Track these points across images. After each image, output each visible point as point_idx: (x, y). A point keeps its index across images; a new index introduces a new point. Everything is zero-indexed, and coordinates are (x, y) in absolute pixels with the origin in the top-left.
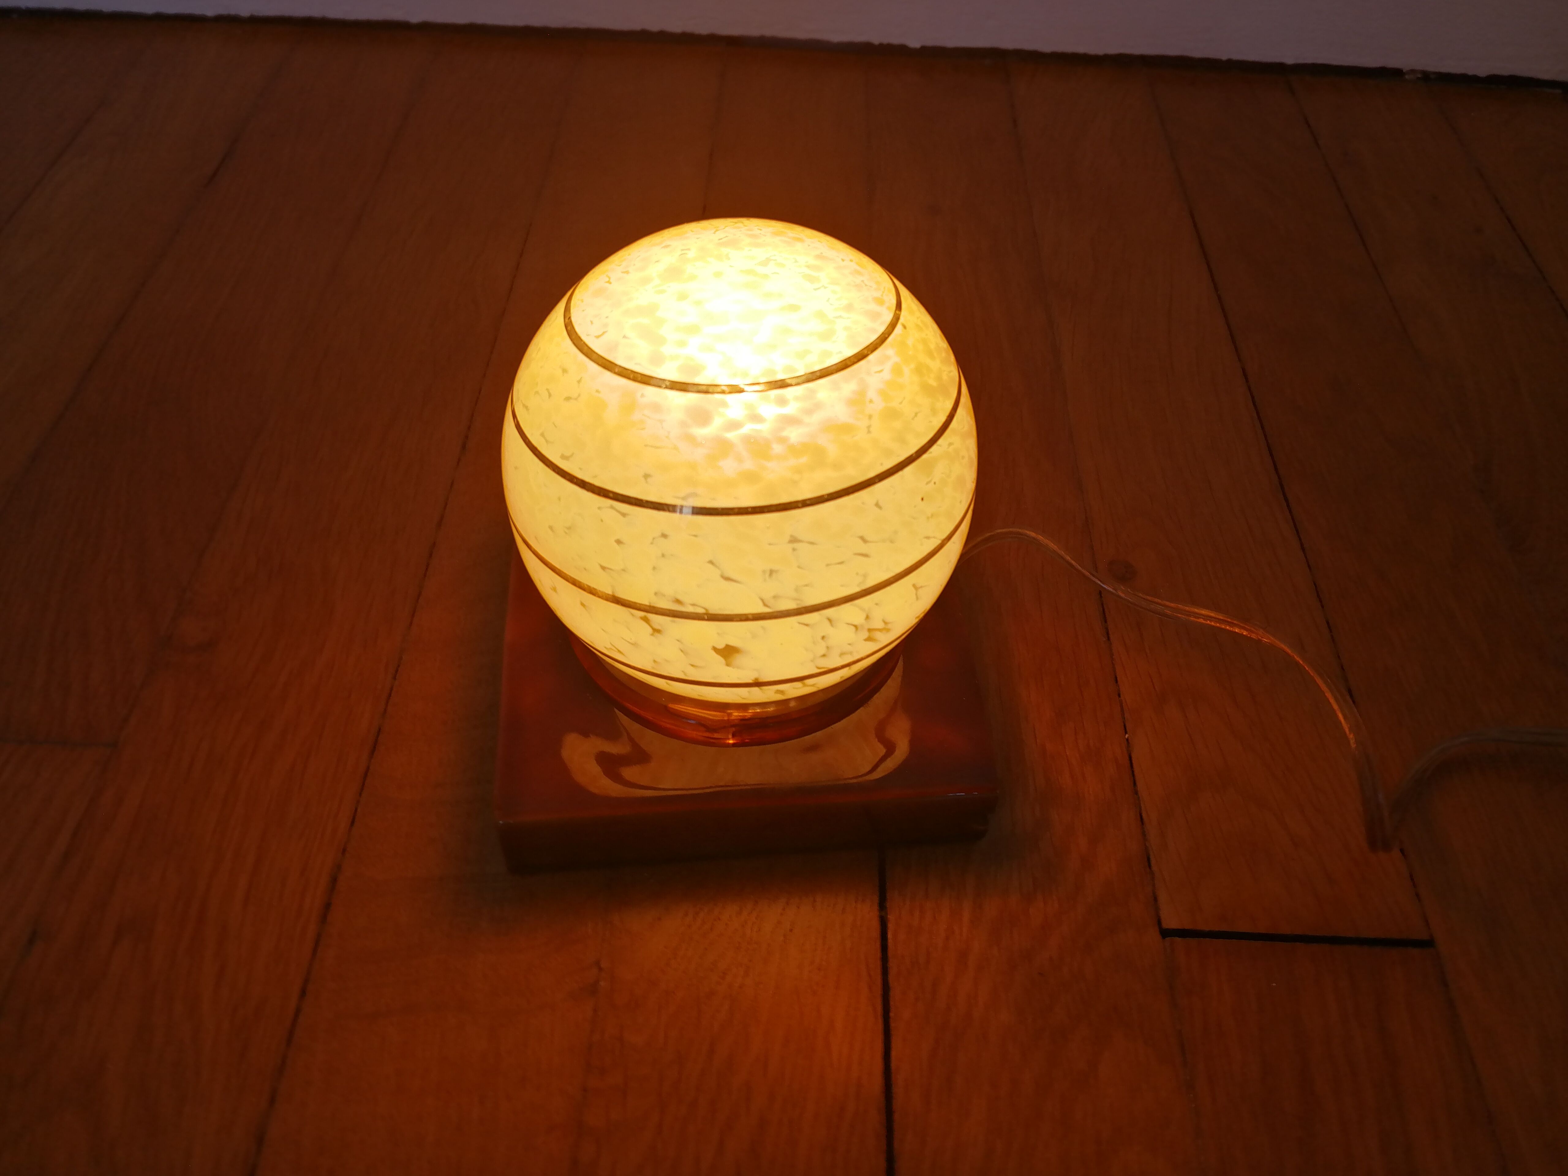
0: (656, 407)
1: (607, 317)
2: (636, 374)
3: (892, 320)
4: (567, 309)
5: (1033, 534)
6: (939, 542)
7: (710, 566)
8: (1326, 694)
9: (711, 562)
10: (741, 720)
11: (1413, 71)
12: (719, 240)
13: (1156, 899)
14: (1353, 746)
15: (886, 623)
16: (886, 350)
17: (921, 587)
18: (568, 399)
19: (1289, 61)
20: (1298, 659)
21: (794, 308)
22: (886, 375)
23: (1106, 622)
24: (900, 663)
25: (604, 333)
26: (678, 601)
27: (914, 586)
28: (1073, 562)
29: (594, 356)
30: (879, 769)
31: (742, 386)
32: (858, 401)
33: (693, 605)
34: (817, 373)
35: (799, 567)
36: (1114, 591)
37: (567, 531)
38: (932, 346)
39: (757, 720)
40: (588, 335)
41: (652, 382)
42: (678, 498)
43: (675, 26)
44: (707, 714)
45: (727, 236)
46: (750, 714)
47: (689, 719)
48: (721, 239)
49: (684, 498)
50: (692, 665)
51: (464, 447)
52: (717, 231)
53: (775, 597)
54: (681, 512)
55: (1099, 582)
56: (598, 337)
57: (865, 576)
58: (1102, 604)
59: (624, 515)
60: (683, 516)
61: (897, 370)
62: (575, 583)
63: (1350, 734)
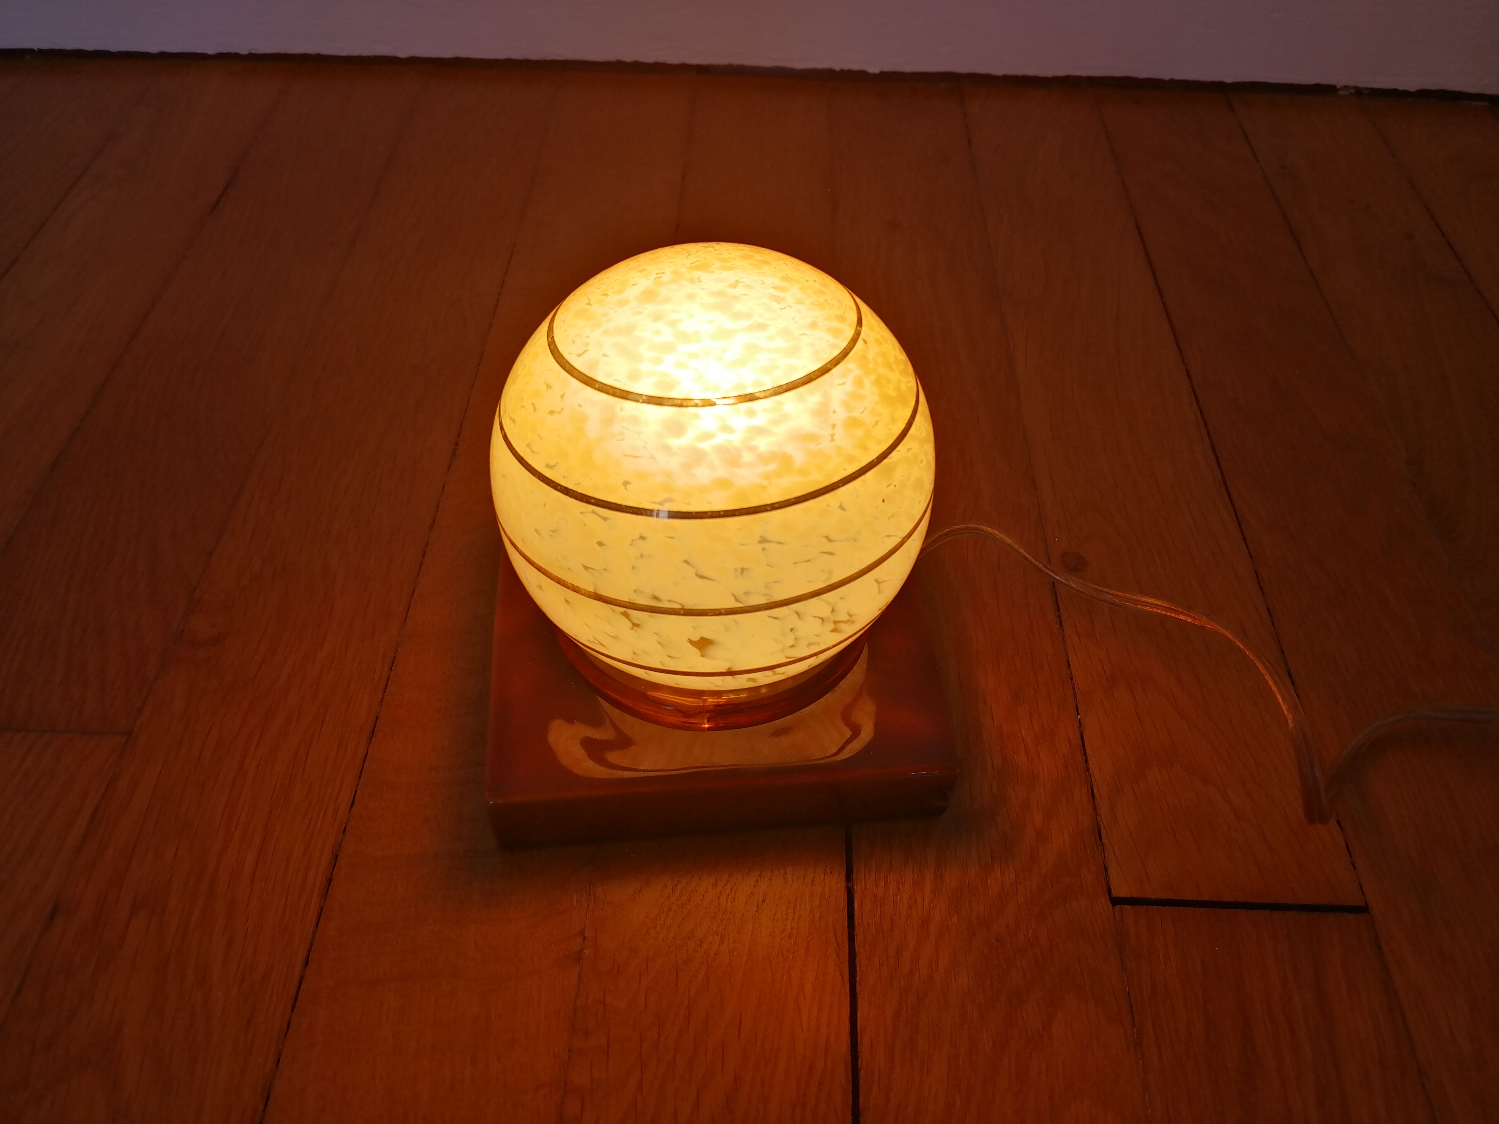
0: (634, 420)
1: (588, 337)
2: (615, 390)
3: (853, 335)
4: (550, 329)
5: (988, 529)
6: (900, 540)
7: (685, 565)
8: (1265, 677)
9: (686, 562)
10: (716, 706)
11: (1346, 87)
12: (692, 263)
13: (1106, 869)
14: (1291, 725)
15: (850, 615)
16: (849, 364)
17: (883, 582)
18: (552, 412)
19: (1229, 80)
20: (1239, 644)
21: (761, 327)
22: (849, 387)
23: (1059, 610)
24: (866, 650)
25: (585, 352)
26: (656, 598)
27: (876, 580)
28: (1027, 555)
29: (576, 373)
30: (846, 750)
31: (714, 400)
32: (822, 411)
33: (670, 601)
34: (784, 386)
35: (769, 565)
36: (1067, 583)
37: (552, 534)
38: (892, 359)
39: (730, 706)
40: (570, 353)
41: (630, 396)
42: (655, 503)
43: (648, 56)
44: (684, 701)
45: (698, 261)
46: (724, 700)
47: (666, 705)
48: (694, 263)
49: (661, 503)
50: (669, 656)
51: (454, 453)
52: (689, 255)
53: (746, 593)
54: (658, 516)
55: (1052, 574)
56: (579, 355)
57: (830, 572)
58: (1056, 594)
59: (605, 519)
60: (659, 520)
61: (859, 383)
62: (559, 581)
63: (1288, 714)
